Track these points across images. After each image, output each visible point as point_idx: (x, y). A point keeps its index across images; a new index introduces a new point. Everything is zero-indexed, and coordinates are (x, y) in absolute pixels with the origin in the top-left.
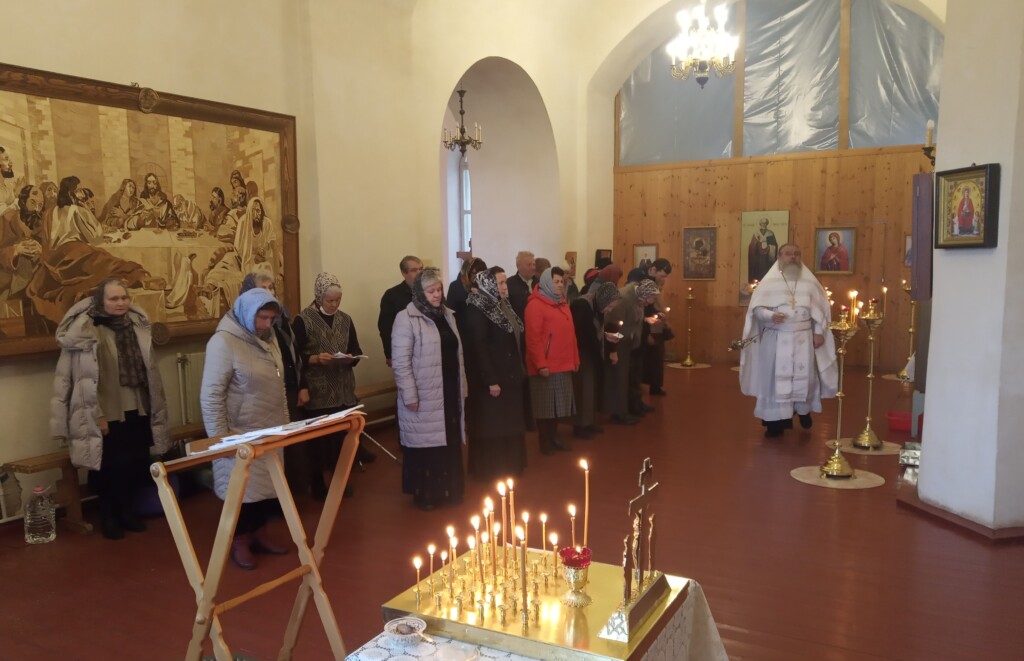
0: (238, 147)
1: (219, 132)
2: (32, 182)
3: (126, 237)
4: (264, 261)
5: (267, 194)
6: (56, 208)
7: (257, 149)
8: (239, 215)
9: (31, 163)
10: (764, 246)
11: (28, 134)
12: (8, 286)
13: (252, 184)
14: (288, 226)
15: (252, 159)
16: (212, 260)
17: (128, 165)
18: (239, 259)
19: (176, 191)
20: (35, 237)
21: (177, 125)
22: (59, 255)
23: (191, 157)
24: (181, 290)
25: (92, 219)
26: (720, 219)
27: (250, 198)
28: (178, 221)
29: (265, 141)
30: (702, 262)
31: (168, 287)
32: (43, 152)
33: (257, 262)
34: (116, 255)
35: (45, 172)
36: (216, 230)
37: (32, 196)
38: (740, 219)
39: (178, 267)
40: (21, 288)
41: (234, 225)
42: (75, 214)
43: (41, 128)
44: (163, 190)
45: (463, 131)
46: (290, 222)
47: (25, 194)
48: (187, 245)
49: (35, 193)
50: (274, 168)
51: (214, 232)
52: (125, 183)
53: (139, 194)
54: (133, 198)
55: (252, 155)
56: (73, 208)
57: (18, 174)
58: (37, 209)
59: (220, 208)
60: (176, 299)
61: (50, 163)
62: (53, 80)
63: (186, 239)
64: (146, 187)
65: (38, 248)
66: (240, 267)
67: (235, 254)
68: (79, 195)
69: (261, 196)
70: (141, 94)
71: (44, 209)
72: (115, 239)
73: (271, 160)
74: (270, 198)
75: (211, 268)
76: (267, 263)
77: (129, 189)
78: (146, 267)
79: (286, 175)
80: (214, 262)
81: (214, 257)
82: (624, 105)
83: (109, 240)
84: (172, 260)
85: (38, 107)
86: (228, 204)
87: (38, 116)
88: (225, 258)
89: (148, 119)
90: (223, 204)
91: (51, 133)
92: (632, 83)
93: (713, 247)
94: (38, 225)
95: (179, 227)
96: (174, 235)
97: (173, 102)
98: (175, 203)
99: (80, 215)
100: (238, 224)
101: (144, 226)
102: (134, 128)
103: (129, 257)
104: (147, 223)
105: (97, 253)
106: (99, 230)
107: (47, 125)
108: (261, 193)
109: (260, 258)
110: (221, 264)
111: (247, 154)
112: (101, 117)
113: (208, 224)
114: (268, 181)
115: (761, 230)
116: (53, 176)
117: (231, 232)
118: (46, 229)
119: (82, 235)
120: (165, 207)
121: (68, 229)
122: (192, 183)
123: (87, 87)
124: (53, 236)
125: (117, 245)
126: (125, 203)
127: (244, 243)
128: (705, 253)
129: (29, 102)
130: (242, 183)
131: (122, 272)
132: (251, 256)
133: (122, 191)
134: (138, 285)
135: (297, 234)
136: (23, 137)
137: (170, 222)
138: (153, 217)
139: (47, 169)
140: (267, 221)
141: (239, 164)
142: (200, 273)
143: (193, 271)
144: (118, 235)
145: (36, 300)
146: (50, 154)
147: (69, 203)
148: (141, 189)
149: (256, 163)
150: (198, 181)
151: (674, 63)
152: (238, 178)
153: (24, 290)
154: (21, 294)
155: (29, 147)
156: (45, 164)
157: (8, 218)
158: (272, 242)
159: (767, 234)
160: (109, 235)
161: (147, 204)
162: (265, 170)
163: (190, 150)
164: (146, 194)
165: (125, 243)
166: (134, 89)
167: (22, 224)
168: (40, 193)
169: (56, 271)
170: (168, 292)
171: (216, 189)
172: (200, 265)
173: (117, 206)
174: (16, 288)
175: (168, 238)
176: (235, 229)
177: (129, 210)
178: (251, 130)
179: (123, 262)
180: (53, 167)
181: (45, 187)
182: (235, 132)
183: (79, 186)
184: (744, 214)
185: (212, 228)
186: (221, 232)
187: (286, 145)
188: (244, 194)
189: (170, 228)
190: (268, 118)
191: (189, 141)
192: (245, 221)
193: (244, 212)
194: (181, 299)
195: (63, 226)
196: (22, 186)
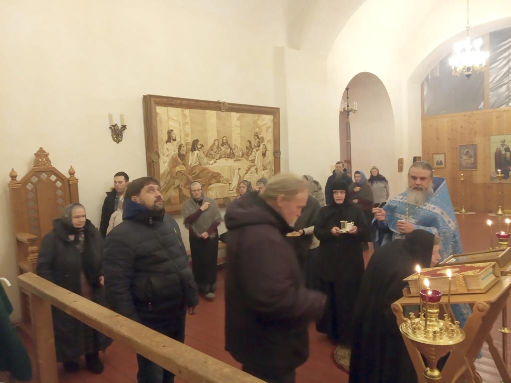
0: (257, 123)
1: (250, 117)
2: (182, 143)
3: (215, 162)
4: (266, 170)
5: (268, 142)
6: (191, 153)
7: (264, 123)
8: (257, 151)
9: (182, 135)
10: (503, 152)
11: (181, 124)
12: (174, 184)
13: (262, 137)
14: (276, 154)
15: (262, 127)
16: (247, 170)
17: (216, 133)
18: (257, 169)
19: (234, 143)
20: (183, 164)
21: (234, 115)
22: (191, 171)
23: (239, 128)
24: (235, 183)
25: (203, 156)
26: (478, 140)
27: (261, 143)
28: (234, 155)
29: (267, 119)
30: (470, 161)
31: (230, 182)
32: (187, 131)
33: (264, 170)
34: (212, 170)
35: (187, 138)
36: (248, 158)
37: (182, 148)
38: (489, 140)
39: (234, 174)
40: (178, 184)
41: (255, 155)
42: (197, 154)
43: (186, 121)
44: (229, 142)
45: (348, 106)
46: (277, 153)
47: (180, 147)
48: (238, 164)
49: (183, 147)
50: (271, 130)
51: (247, 159)
52: (215, 141)
53: (220, 145)
54: (218, 147)
55: (262, 126)
56: (197, 152)
57: (178, 140)
58: (184, 153)
59: (250, 148)
60: (233, 187)
61: (189, 134)
62: (191, 102)
63: (237, 162)
64: (223, 142)
65: (184, 168)
66: (257, 172)
67: (255, 167)
68: (199, 146)
69: (265, 143)
70: (222, 104)
71: (186, 153)
72: (211, 163)
73: (270, 127)
74: (269, 143)
75: (246, 173)
76: (267, 170)
77: (216, 143)
78: (222, 175)
79: (276, 134)
80: (247, 171)
81: (247, 169)
82: (425, 87)
83: (209, 164)
84: (232, 171)
85: (185, 113)
86: (253, 147)
87: (185, 116)
88: (252, 169)
89: (224, 114)
90: (251, 147)
91: (189, 122)
92: (430, 77)
93: (475, 154)
94: (184, 159)
95: (234, 157)
96: (233, 160)
97: (233, 106)
98: (233, 148)
99: (199, 155)
100: (257, 154)
101: (222, 158)
102: (219, 118)
103: (216, 171)
104: (223, 156)
105: (204, 169)
106: (206, 160)
107: (188, 120)
108: (265, 140)
109: (265, 168)
110: (250, 172)
111: (261, 125)
112: (207, 115)
113: (245, 155)
114: (268, 136)
115: (501, 145)
116: (190, 140)
117: (254, 158)
118: (187, 161)
119: (199, 162)
120: (229, 149)
121: (195, 160)
122: (239, 139)
123: (203, 103)
124: (190, 164)
125: (212, 166)
126: (215, 149)
127: (259, 163)
128: (471, 157)
129: (182, 111)
130: (258, 138)
131: (213, 177)
132: (261, 168)
133: (214, 144)
134: (219, 182)
135: (280, 158)
136: (180, 125)
137: (231, 155)
138: (225, 153)
139: (187, 137)
140: (267, 153)
141: (257, 130)
142: (242, 176)
143: (239, 175)
144: (212, 161)
145: (183, 189)
146: (188, 130)
147: (195, 150)
148: (221, 143)
149: (264, 128)
150: (242, 138)
151: (453, 68)
152: (257, 135)
153: (179, 185)
154: (178, 187)
155: (182, 129)
156: (187, 135)
157: (174, 157)
158: (270, 161)
159: (505, 147)
160: (209, 162)
161: (223, 149)
162: (267, 131)
163: (239, 125)
164: (222, 145)
165: (215, 165)
166: (218, 103)
167: (179, 159)
168: (185, 146)
169: (190, 177)
170: (230, 184)
171: (248, 141)
172: (242, 172)
173: (212, 150)
174: (176, 184)
175: (231, 162)
176: (255, 157)
177: (216, 151)
178: (262, 115)
179: (214, 173)
180: (190, 136)
181: (187, 144)
182: (255, 116)
183: (199, 143)
184: (492, 137)
185: (247, 157)
186: (250, 159)
187: (276, 120)
188: (259, 142)
189: (231, 158)
190: (269, 109)
191: (239, 122)
192: (260, 153)
193: (259, 150)
194: (235, 187)
195: (193, 159)
196: (180, 144)
